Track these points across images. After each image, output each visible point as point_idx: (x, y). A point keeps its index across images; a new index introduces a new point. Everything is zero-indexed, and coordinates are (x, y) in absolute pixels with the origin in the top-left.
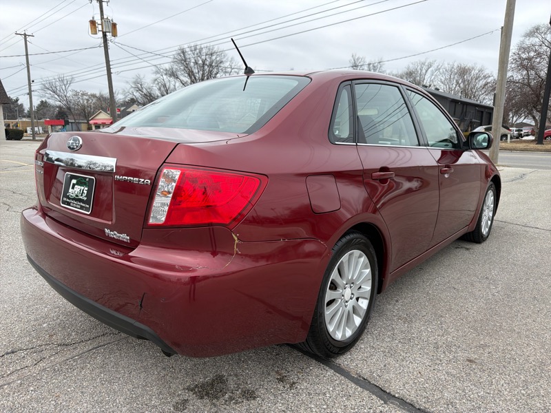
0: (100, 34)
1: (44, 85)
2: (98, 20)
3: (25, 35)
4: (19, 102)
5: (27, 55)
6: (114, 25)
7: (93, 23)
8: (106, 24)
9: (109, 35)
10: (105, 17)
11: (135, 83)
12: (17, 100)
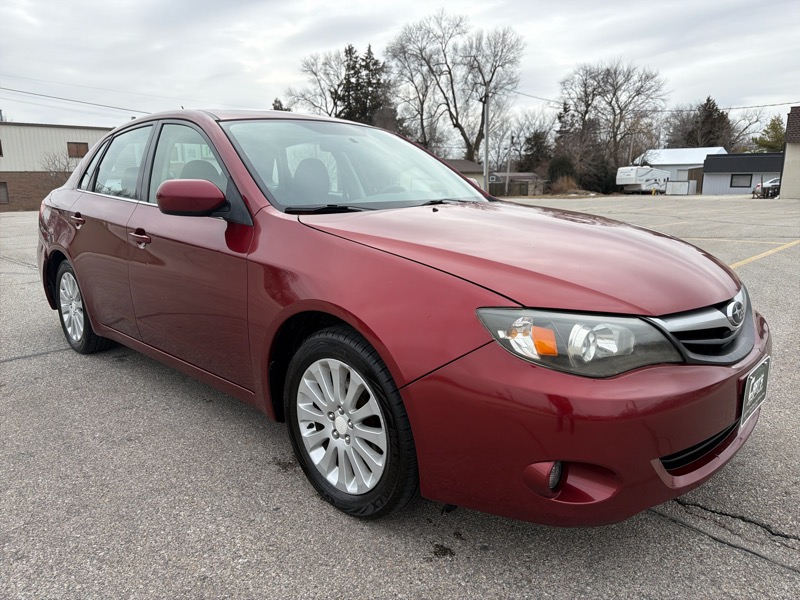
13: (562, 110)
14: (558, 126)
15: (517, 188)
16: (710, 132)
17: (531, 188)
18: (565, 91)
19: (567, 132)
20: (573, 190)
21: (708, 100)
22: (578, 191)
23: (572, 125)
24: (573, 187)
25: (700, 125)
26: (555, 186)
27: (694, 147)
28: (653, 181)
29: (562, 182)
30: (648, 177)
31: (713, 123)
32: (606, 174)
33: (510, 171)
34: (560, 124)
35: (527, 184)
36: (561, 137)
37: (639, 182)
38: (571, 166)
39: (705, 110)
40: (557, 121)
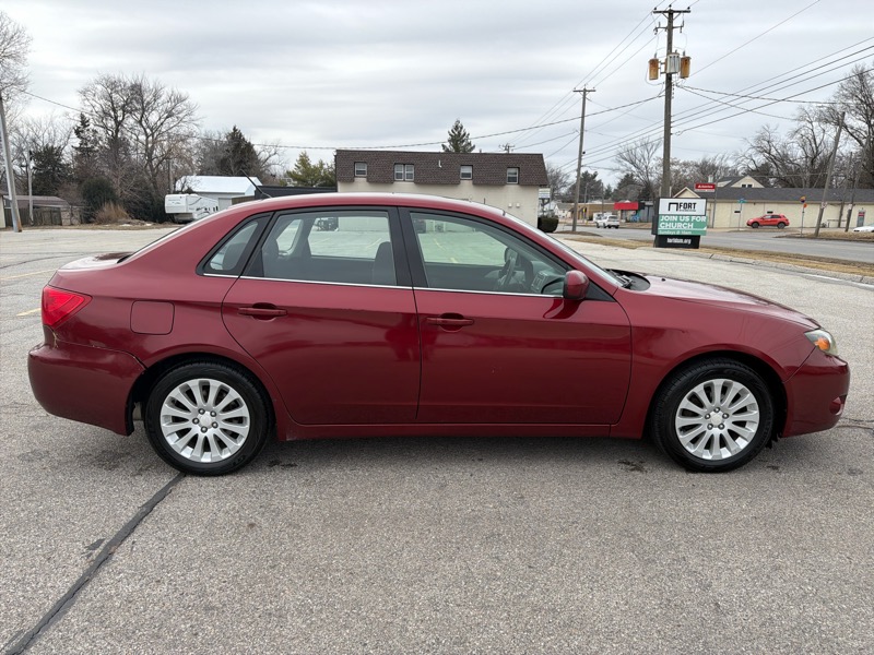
0: (663, 78)
1: (620, 154)
2: (662, 57)
3: (585, 91)
4: (597, 179)
5: (583, 117)
6: (686, 61)
7: (654, 63)
8: (672, 61)
9: (675, 77)
10: (673, 51)
11: (759, 139)
12: (595, 175)
13: (79, 124)
14: (77, 142)
15: (46, 216)
16: (241, 162)
17: (65, 216)
18: (86, 102)
19: (89, 150)
20: (124, 219)
21: (234, 129)
22: (130, 220)
23: (96, 142)
24: (123, 216)
25: (231, 153)
26: (101, 215)
27: (228, 175)
28: (203, 210)
29: (108, 210)
30: (198, 205)
31: (243, 152)
32: (152, 200)
33: (34, 194)
34: (79, 140)
35: (58, 211)
36: (82, 155)
37: (190, 211)
38: (112, 191)
39: (233, 138)
40: (74, 135)
